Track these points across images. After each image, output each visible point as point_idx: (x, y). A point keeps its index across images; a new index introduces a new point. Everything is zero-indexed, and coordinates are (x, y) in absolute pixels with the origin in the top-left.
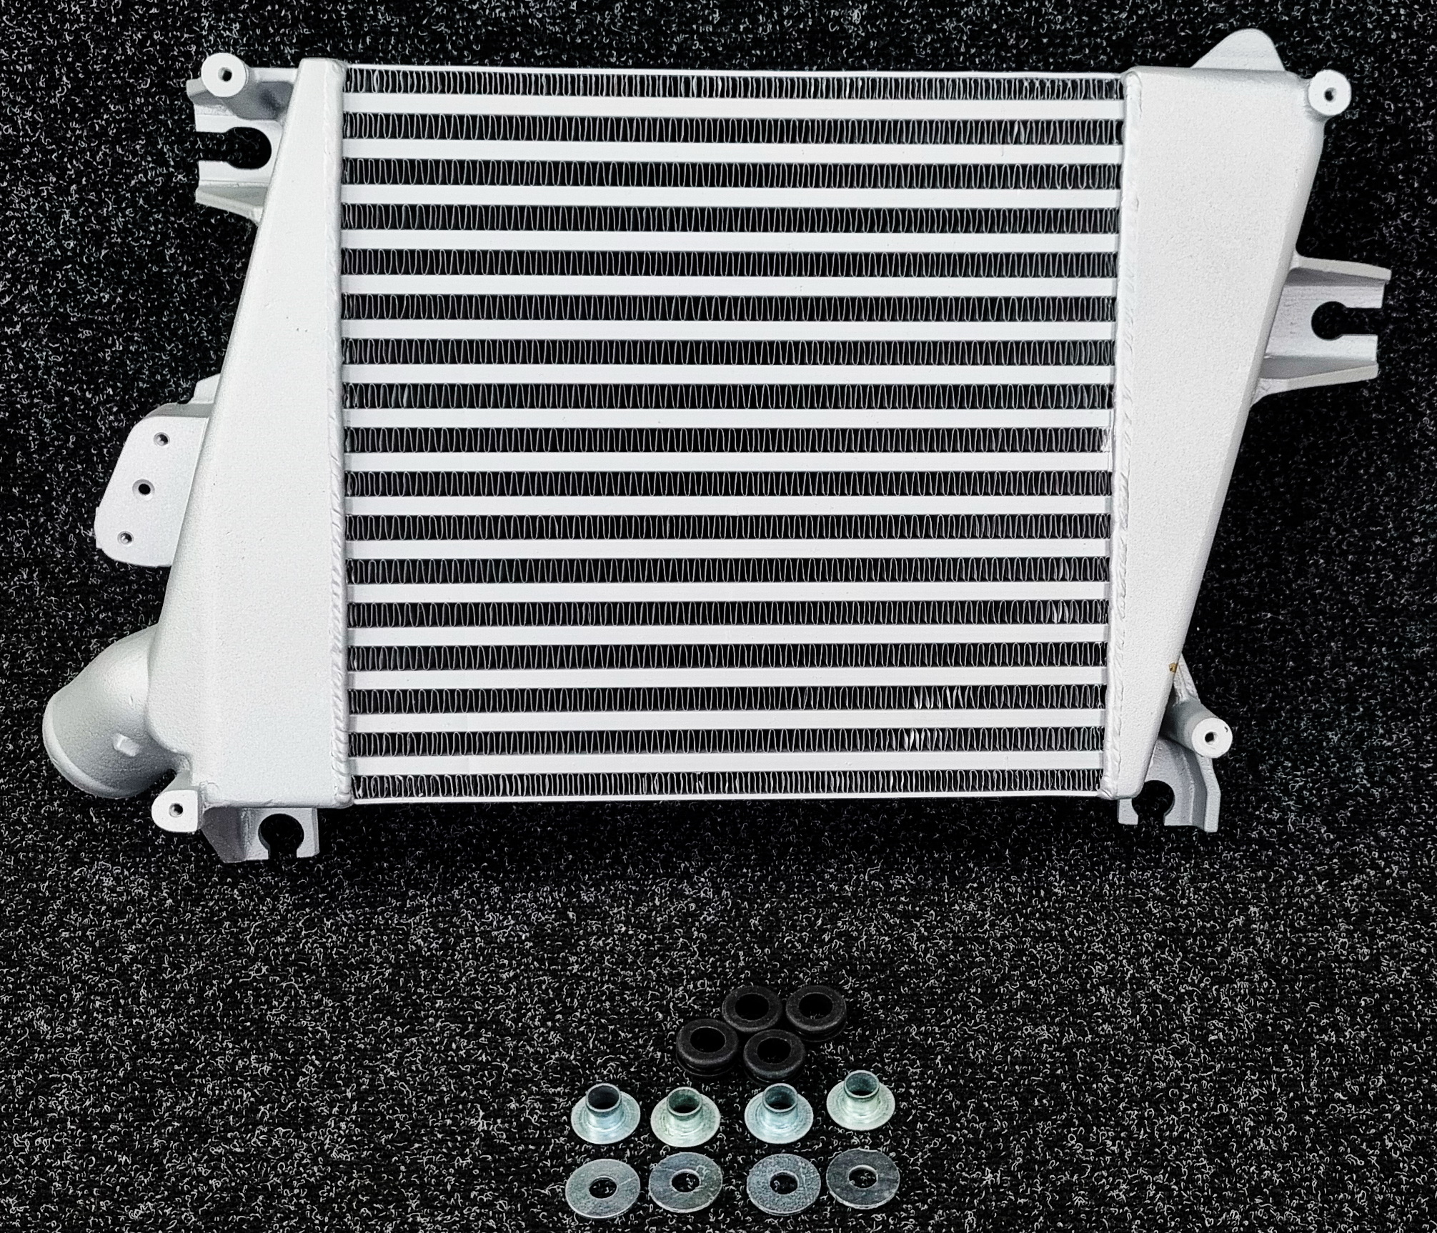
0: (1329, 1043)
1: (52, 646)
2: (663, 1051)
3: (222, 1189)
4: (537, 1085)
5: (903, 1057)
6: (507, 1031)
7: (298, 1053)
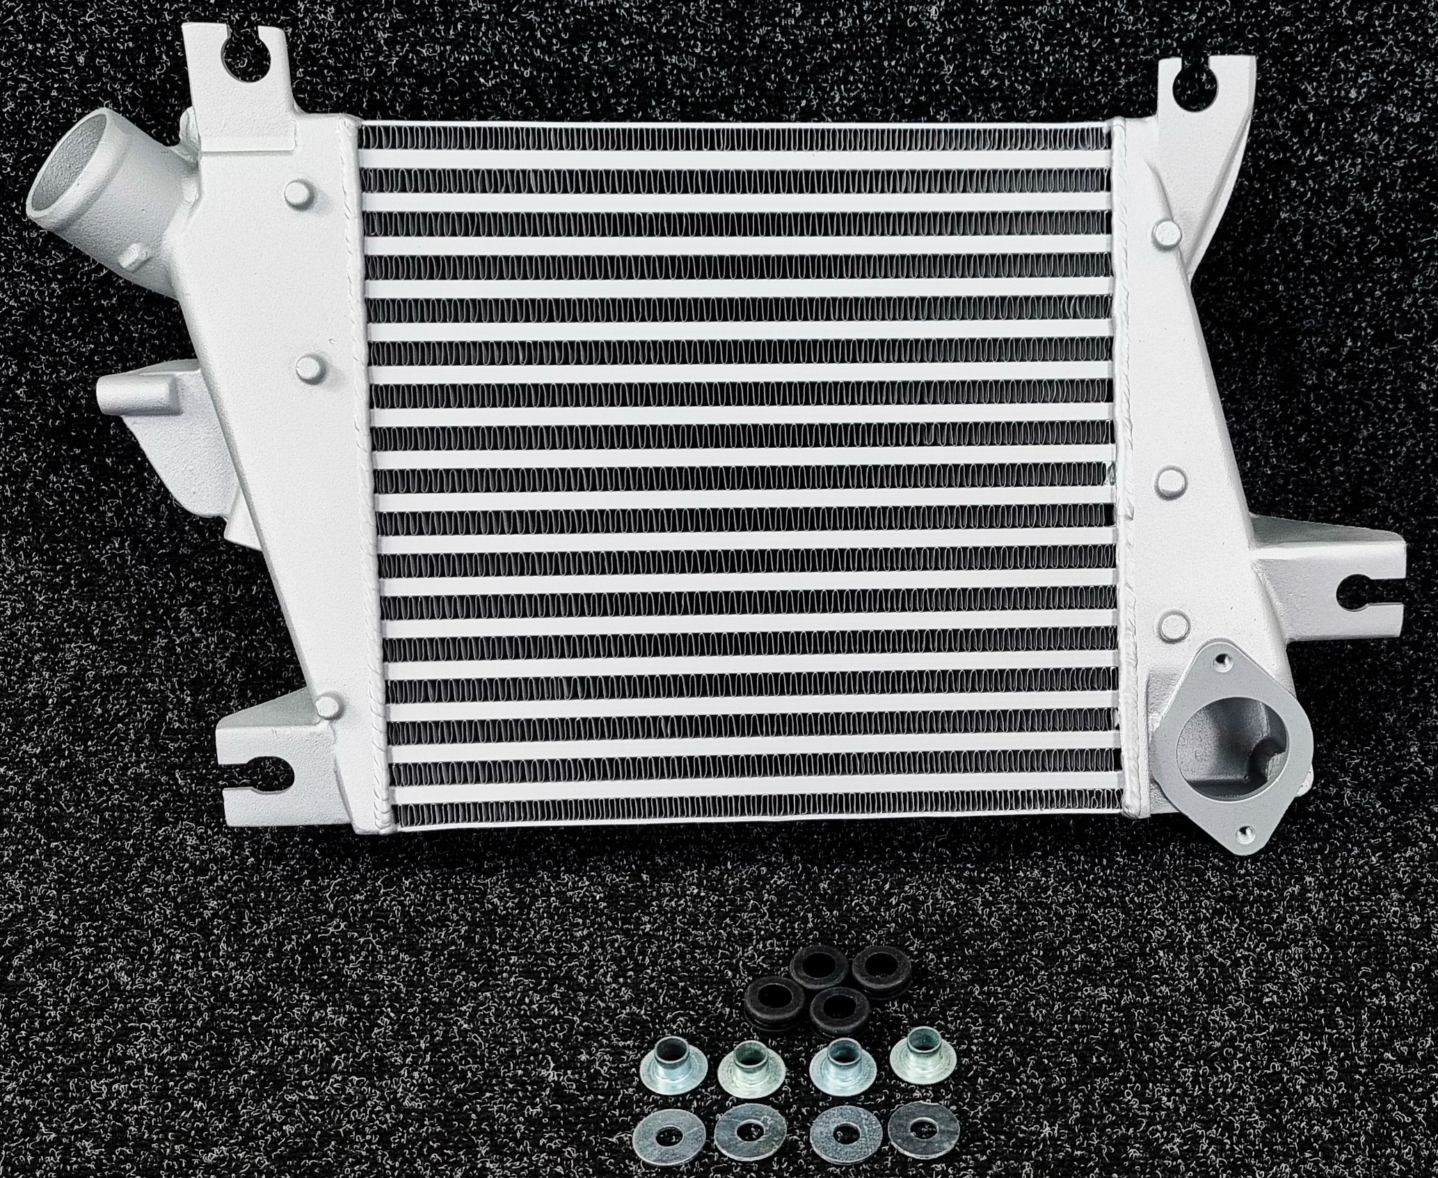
0: (1379, 1006)
1: (142, 614)
2: (731, 1007)
3: (297, 1134)
4: (608, 1038)
5: (966, 1015)
6: (580, 987)
7: (374, 1005)
